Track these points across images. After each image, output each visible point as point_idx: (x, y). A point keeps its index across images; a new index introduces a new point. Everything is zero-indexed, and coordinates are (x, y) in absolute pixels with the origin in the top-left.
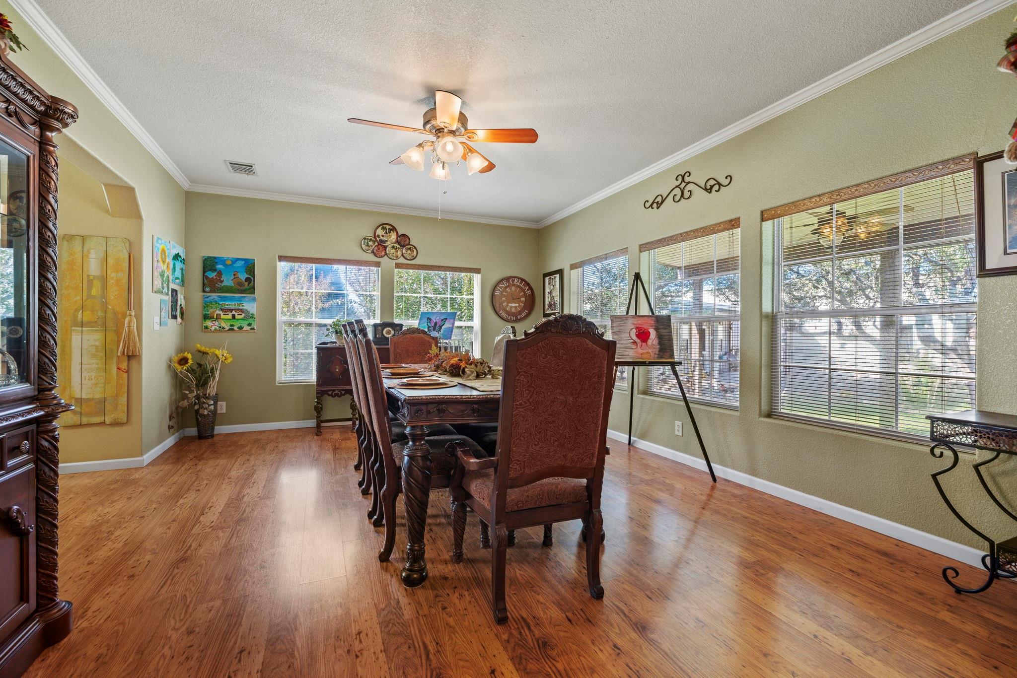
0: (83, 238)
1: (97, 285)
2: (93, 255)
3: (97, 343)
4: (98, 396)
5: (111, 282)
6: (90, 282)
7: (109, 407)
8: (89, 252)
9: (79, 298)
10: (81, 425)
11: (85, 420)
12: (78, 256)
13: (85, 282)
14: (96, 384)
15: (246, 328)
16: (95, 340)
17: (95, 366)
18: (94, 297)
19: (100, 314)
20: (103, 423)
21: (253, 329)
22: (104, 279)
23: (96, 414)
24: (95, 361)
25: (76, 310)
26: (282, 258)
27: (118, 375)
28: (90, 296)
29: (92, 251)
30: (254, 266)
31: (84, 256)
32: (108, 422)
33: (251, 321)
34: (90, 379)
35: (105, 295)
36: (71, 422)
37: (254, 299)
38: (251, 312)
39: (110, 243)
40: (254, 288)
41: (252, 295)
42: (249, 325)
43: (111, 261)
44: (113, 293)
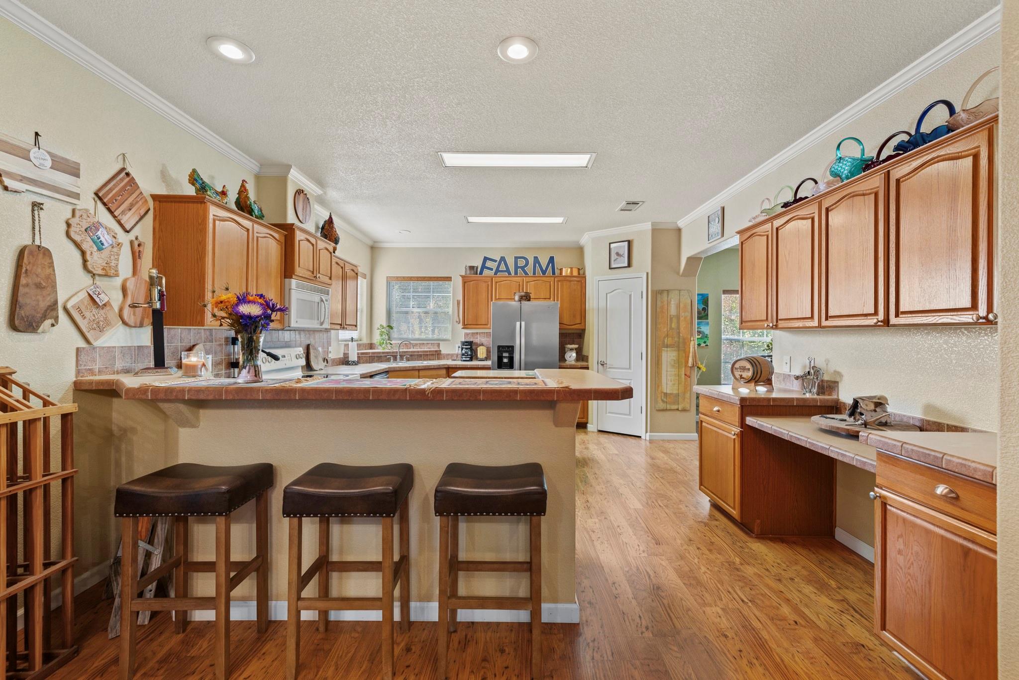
0: (668, 291)
1: (675, 320)
2: (672, 302)
3: (674, 358)
4: (675, 392)
5: (682, 319)
6: (671, 319)
7: (680, 400)
8: (671, 301)
9: (665, 329)
10: (666, 410)
11: (669, 407)
12: (665, 303)
13: (669, 319)
14: (674, 384)
15: (703, 345)
16: (674, 356)
17: (673, 373)
18: (673, 329)
19: (676, 339)
20: (678, 409)
21: (707, 345)
22: (678, 317)
23: (674, 403)
24: (673, 370)
25: (665, 338)
26: (725, 292)
27: (685, 379)
28: (671, 328)
29: (672, 300)
30: (708, 299)
31: (669, 303)
32: (680, 409)
33: (706, 339)
34: (671, 381)
35: (678, 328)
36: (662, 408)
37: (708, 324)
38: (706, 333)
39: (681, 294)
40: (707, 315)
41: (706, 321)
42: (705, 342)
43: (682, 305)
44: (683, 325)
